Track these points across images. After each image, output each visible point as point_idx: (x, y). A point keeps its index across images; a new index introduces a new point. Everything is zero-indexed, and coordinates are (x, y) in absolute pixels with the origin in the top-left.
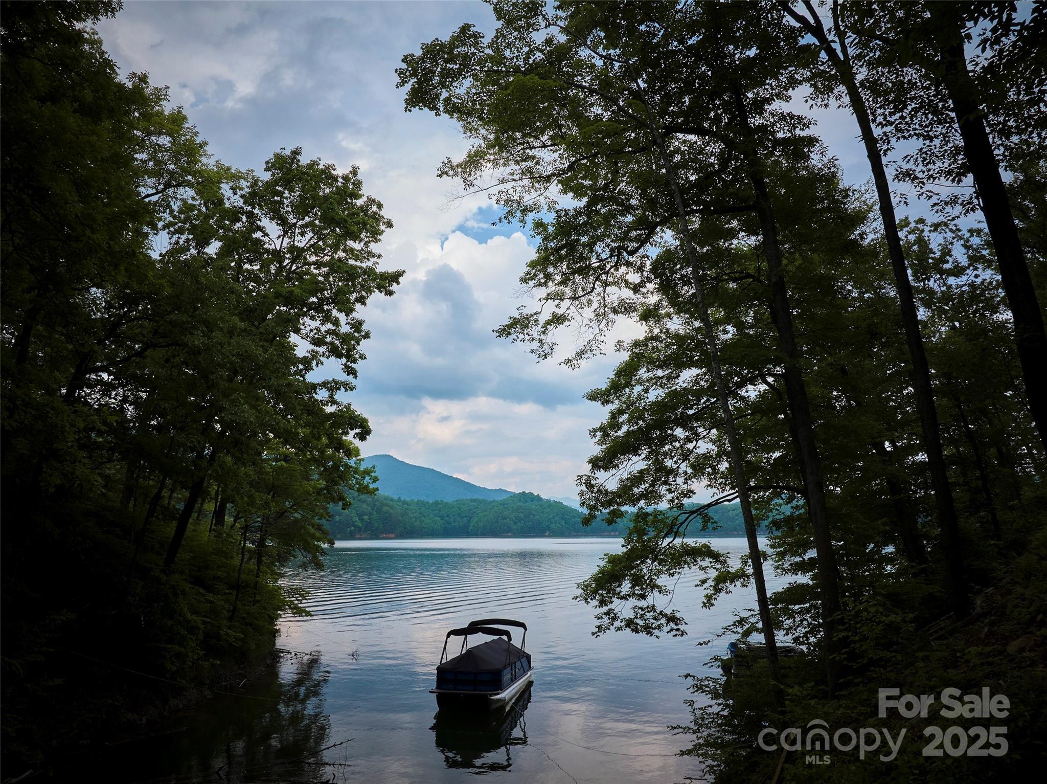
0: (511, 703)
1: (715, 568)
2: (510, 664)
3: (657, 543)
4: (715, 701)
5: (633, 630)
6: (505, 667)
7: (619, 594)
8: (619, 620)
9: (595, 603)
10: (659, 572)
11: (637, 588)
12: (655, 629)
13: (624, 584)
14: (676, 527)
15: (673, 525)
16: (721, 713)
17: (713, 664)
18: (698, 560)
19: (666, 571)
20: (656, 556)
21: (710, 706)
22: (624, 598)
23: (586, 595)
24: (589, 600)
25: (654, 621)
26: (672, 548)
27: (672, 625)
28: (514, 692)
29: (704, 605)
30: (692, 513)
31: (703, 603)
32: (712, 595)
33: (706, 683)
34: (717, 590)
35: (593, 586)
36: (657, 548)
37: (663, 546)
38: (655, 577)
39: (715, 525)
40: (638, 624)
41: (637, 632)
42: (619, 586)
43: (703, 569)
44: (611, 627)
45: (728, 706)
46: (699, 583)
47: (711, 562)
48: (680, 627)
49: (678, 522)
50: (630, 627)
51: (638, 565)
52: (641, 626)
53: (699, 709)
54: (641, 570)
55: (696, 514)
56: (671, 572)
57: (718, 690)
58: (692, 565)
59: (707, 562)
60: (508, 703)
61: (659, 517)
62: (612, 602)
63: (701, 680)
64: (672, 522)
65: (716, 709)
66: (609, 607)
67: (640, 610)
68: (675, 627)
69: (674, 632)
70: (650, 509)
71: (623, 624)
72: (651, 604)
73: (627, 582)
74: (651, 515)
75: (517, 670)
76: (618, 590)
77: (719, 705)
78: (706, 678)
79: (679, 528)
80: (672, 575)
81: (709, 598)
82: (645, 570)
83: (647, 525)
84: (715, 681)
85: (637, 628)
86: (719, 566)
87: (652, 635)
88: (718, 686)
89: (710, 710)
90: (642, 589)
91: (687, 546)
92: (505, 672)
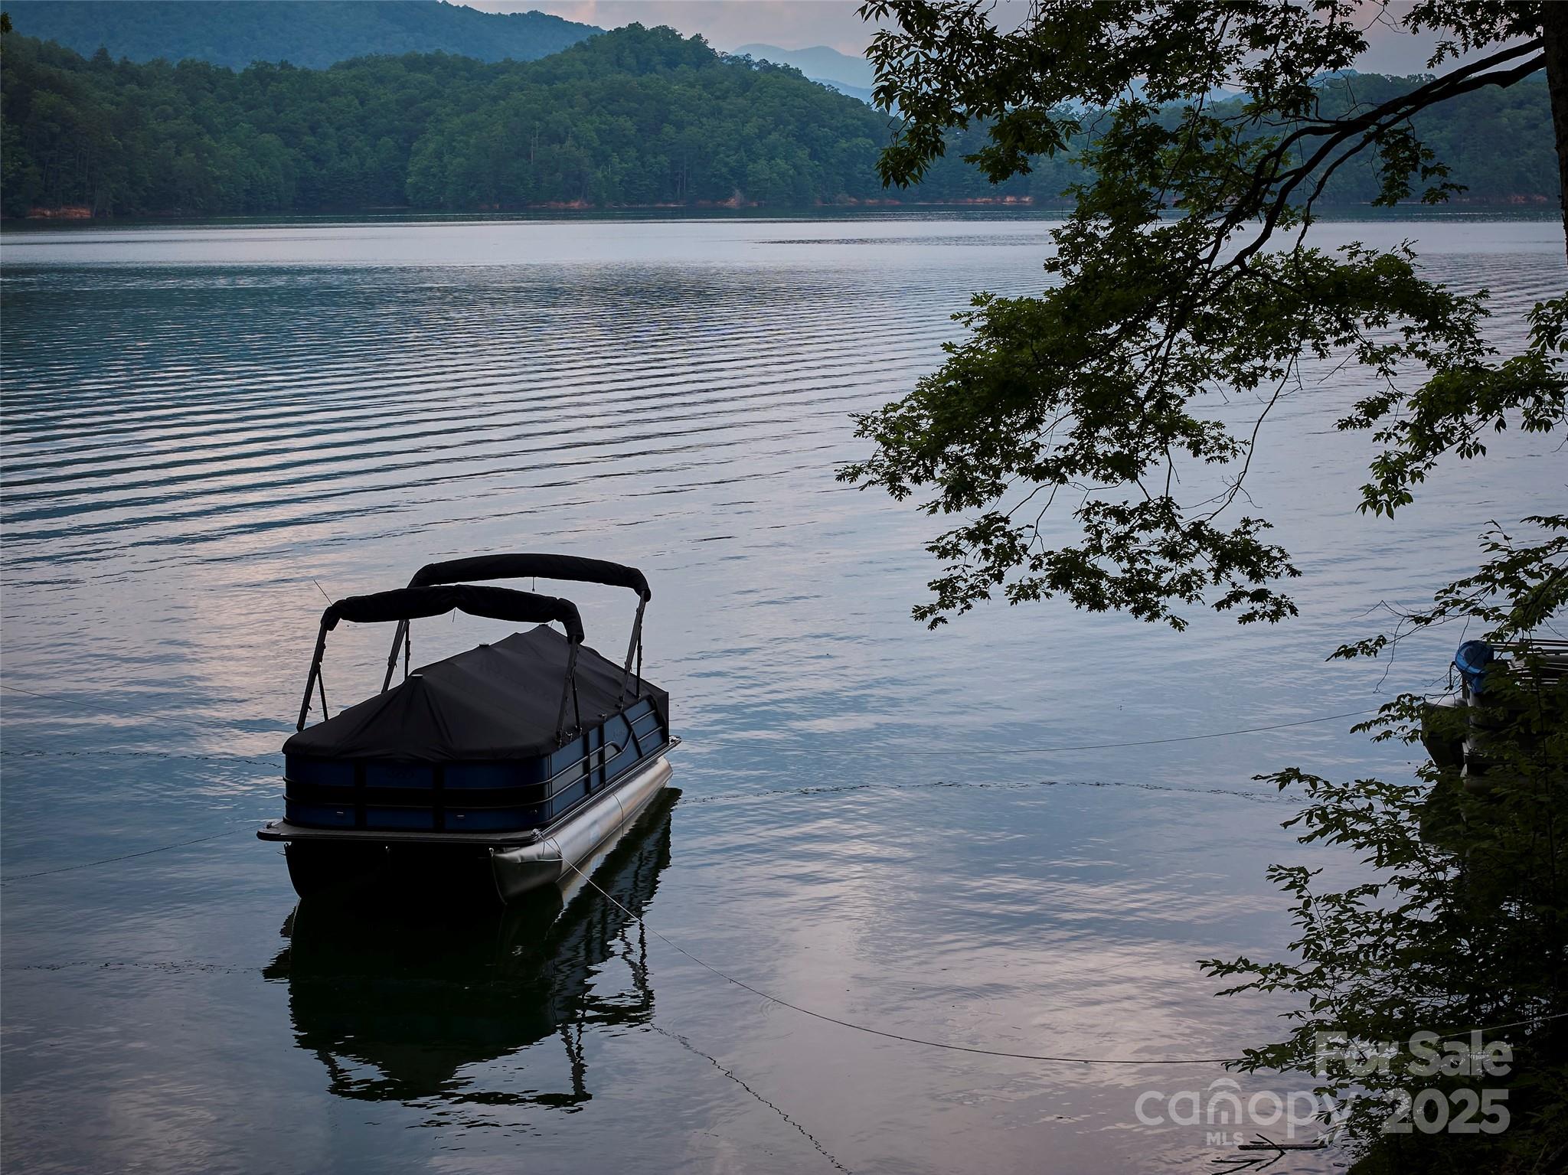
0: (584, 877)
1: (1424, 355)
2: (580, 730)
3: (1192, 255)
4: (1390, 871)
5: (1079, 598)
6: (557, 742)
7: (1028, 455)
8: (1027, 562)
9: (931, 491)
10: (1194, 373)
11: (1104, 432)
12: (1168, 591)
13: (1049, 417)
14: (1277, 187)
15: (1262, 177)
16: (1412, 915)
17: (1393, 726)
18: (1359, 321)
19: (1225, 362)
20: (1188, 305)
21: (1372, 890)
22: (1053, 472)
23: (895, 461)
24: (906, 482)
25: (1165, 562)
26: (1252, 273)
27: (1238, 576)
28: (596, 832)
29: (1372, 498)
30: (1345, 128)
31: (1369, 490)
32: (1403, 459)
33: (1361, 803)
34: (1427, 441)
35: (925, 424)
36: (1190, 273)
37: (1217, 264)
38: (1179, 390)
39: (1434, 180)
40: (1101, 575)
41: (1097, 604)
42: (1033, 423)
43: (1373, 356)
44: (994, 588)
45: (1435, 888)
46: (1357, 414)
47: (1409, 331)
48: (1269, 584)
49: (1283, 169)
50: (1068, 585)
51: (1113, 343)
52: (1114, 582)
53: (1328, 899)
54: (1123, 361)
55: (1359, 137)
56: (1246, 368)
57: (1402, 831)
58: (1330, 339)
59: (1392, 331)
60: (571, 874)
61: (1208, 148)
62: (997, 490)
63: (1342, 795)
64: (1260, 168)
65: (1391, 900)
66: (988, 507)
67: (1111, 523)
68: (1251, 587)
69: (1245, 606)
70: (1170, 112)
71: (1041, 573)
72: (1156, 493)
73: (1065, 409)
74: (1174, 138)
75: (610, 752)
76: (1026, 439)
77: (1405, 884)
78: (1363, 785)
79: (1284, 192)
80: (1249, 381)
81: (1392, 471)
82: (1138, 364)
83: (1154, 180)
84: (1395, 795)
85: (1095, 588)
86: (1439, 346)
87: (1154, 616)
88: (1405, 814)
89: (1368, 904)
90: (1123, 435)
91: (1318, 265)
92: (557, 759)
